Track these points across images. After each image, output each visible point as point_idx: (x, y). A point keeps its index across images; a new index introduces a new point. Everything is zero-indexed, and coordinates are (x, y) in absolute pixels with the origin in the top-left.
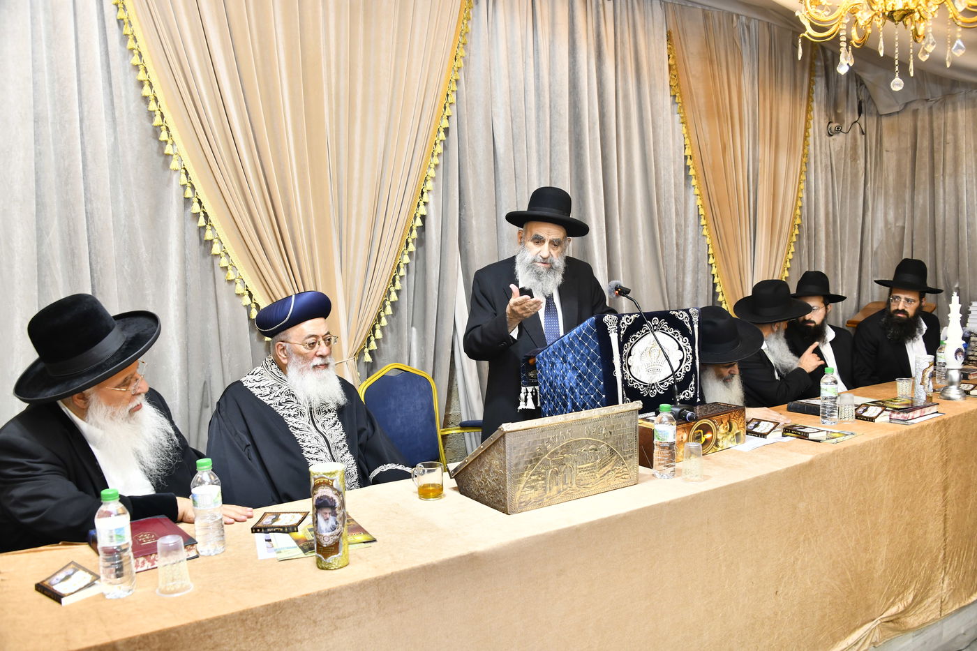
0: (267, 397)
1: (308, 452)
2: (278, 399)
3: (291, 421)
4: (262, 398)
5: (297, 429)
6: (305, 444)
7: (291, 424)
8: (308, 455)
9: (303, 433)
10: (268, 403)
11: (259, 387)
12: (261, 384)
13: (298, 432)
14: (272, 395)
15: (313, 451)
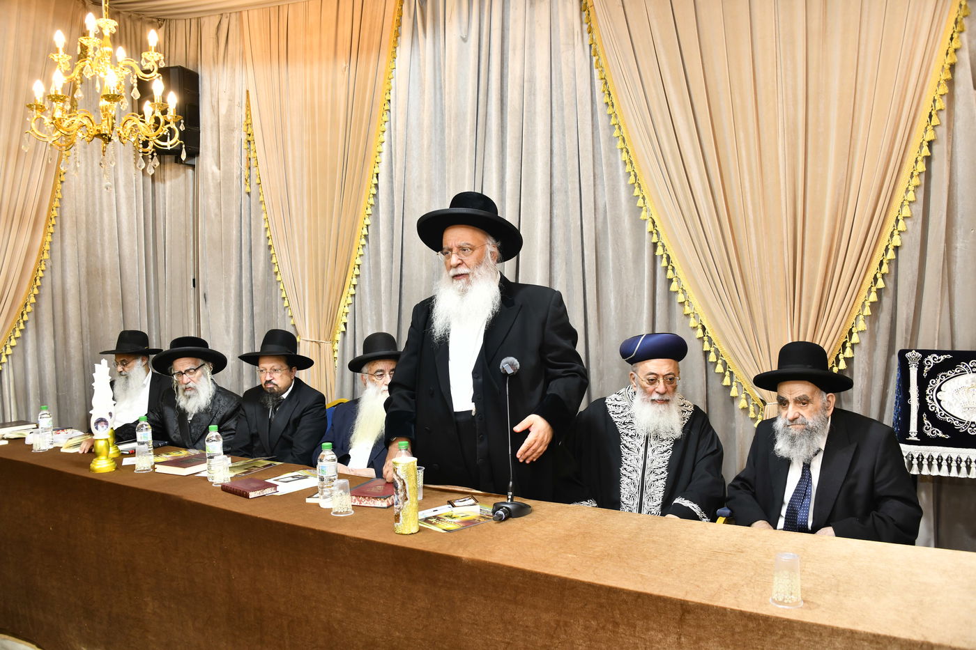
0: (616, 416)
1: (625, 469)
2: (625, 419)
3: (626, 440)
4: (612, 415)
5: (626, 447)
6: (626, 462)
7: (624, 442)
8: (623, 472)
9: (630, 452)
10: (615, 420)
11: (616, 406)
12: (618, 403)
13: (626, 450)
14: (622, 415)
15: (630, 469)
